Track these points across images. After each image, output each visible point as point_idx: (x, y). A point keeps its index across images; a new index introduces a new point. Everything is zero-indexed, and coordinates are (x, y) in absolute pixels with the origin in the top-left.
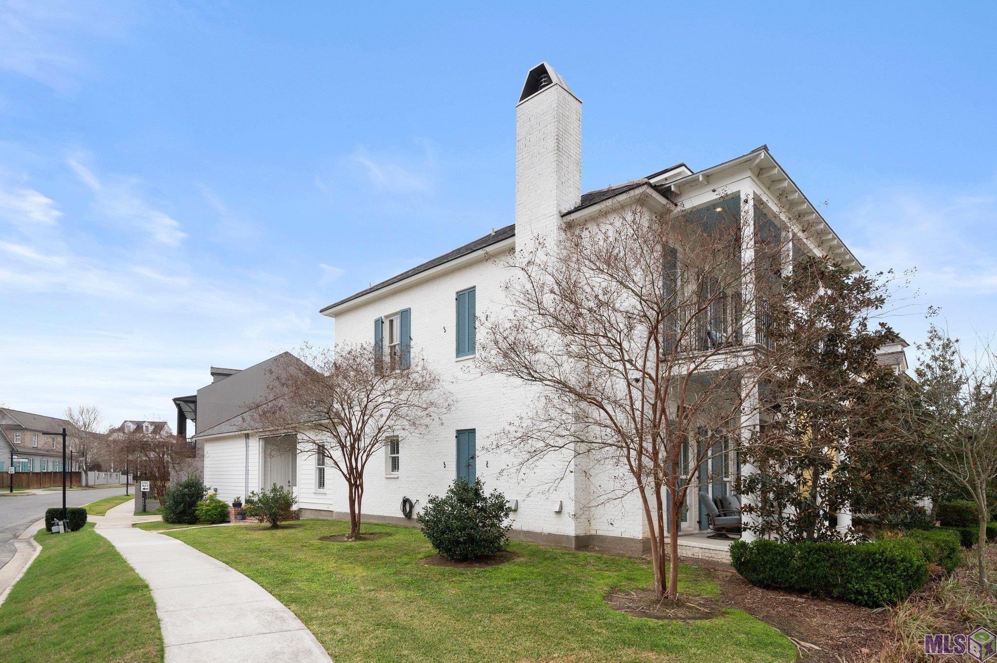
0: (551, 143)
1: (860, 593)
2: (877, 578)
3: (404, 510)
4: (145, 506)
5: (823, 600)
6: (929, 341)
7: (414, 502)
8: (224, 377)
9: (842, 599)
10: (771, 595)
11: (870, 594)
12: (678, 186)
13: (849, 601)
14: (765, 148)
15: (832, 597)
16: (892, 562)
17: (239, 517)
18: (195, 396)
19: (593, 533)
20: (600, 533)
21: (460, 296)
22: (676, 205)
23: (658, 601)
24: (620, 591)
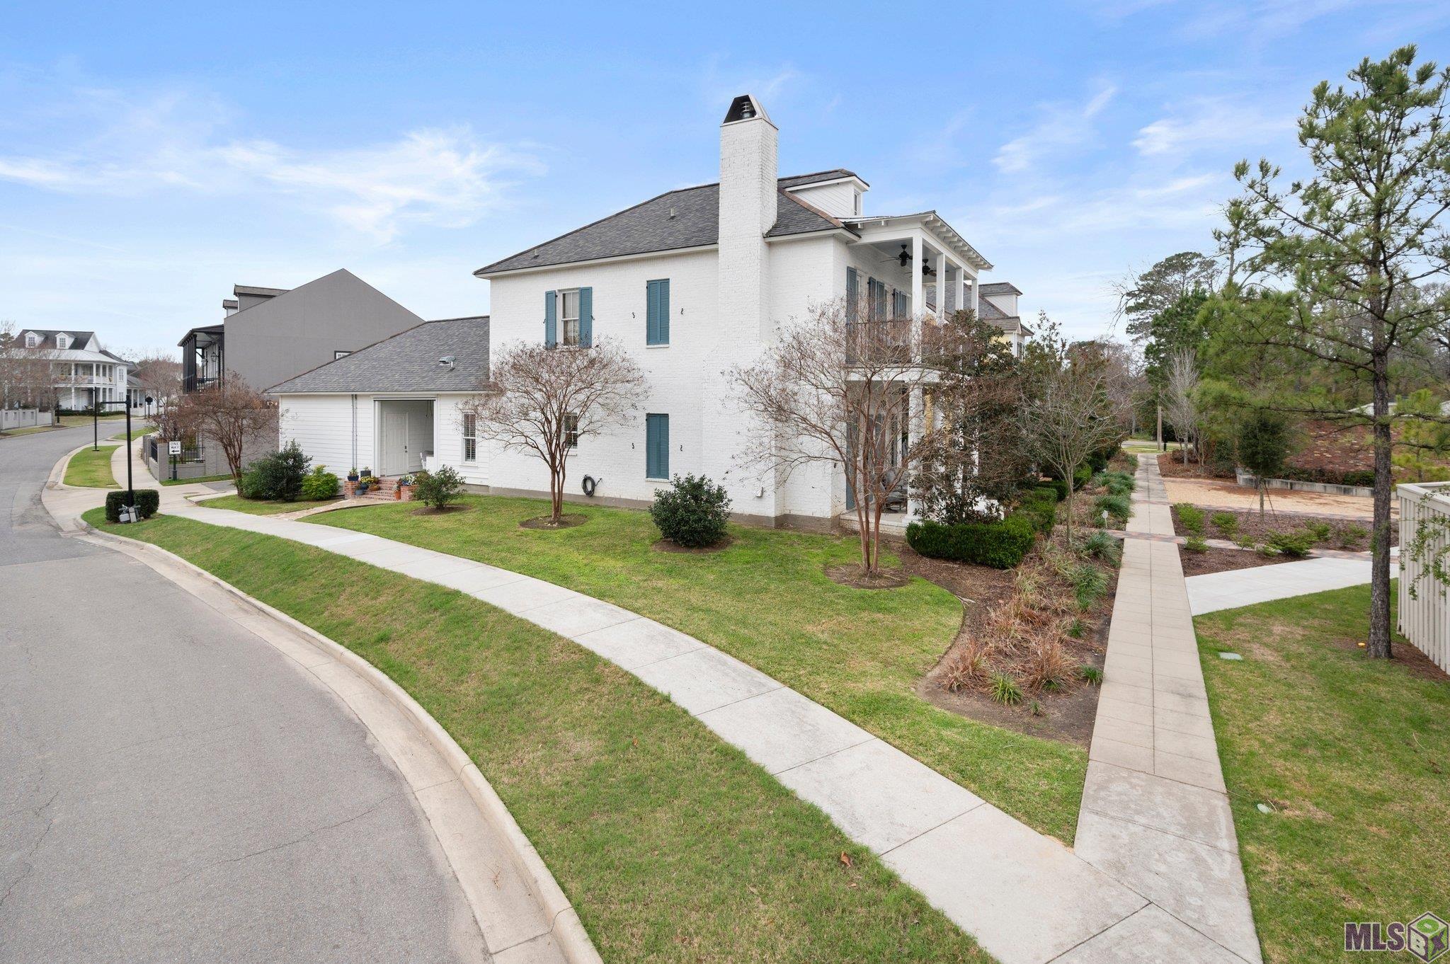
0: (757, 172)
1: (994, 560)
2: (1005, 549)
3: (585, 487)
4: (175, 473)
5: (970, 565)
6: (1039, 322)
7: (596, 481)
8: (264, 299)
9: (983, 564)
10: (936, 563)
11: (1000, 560)
12: (863, 224)
13: (987, 565)
14: (934, 212)
15: (976, 563)
16: (1014, 538)
17: (358, 492)
18: (222, 327)
19: (787, 512)
20: (792, 513)
21: (651, 285)
22: (860, 237)
23: (865, 575)
24: (831, 566)
